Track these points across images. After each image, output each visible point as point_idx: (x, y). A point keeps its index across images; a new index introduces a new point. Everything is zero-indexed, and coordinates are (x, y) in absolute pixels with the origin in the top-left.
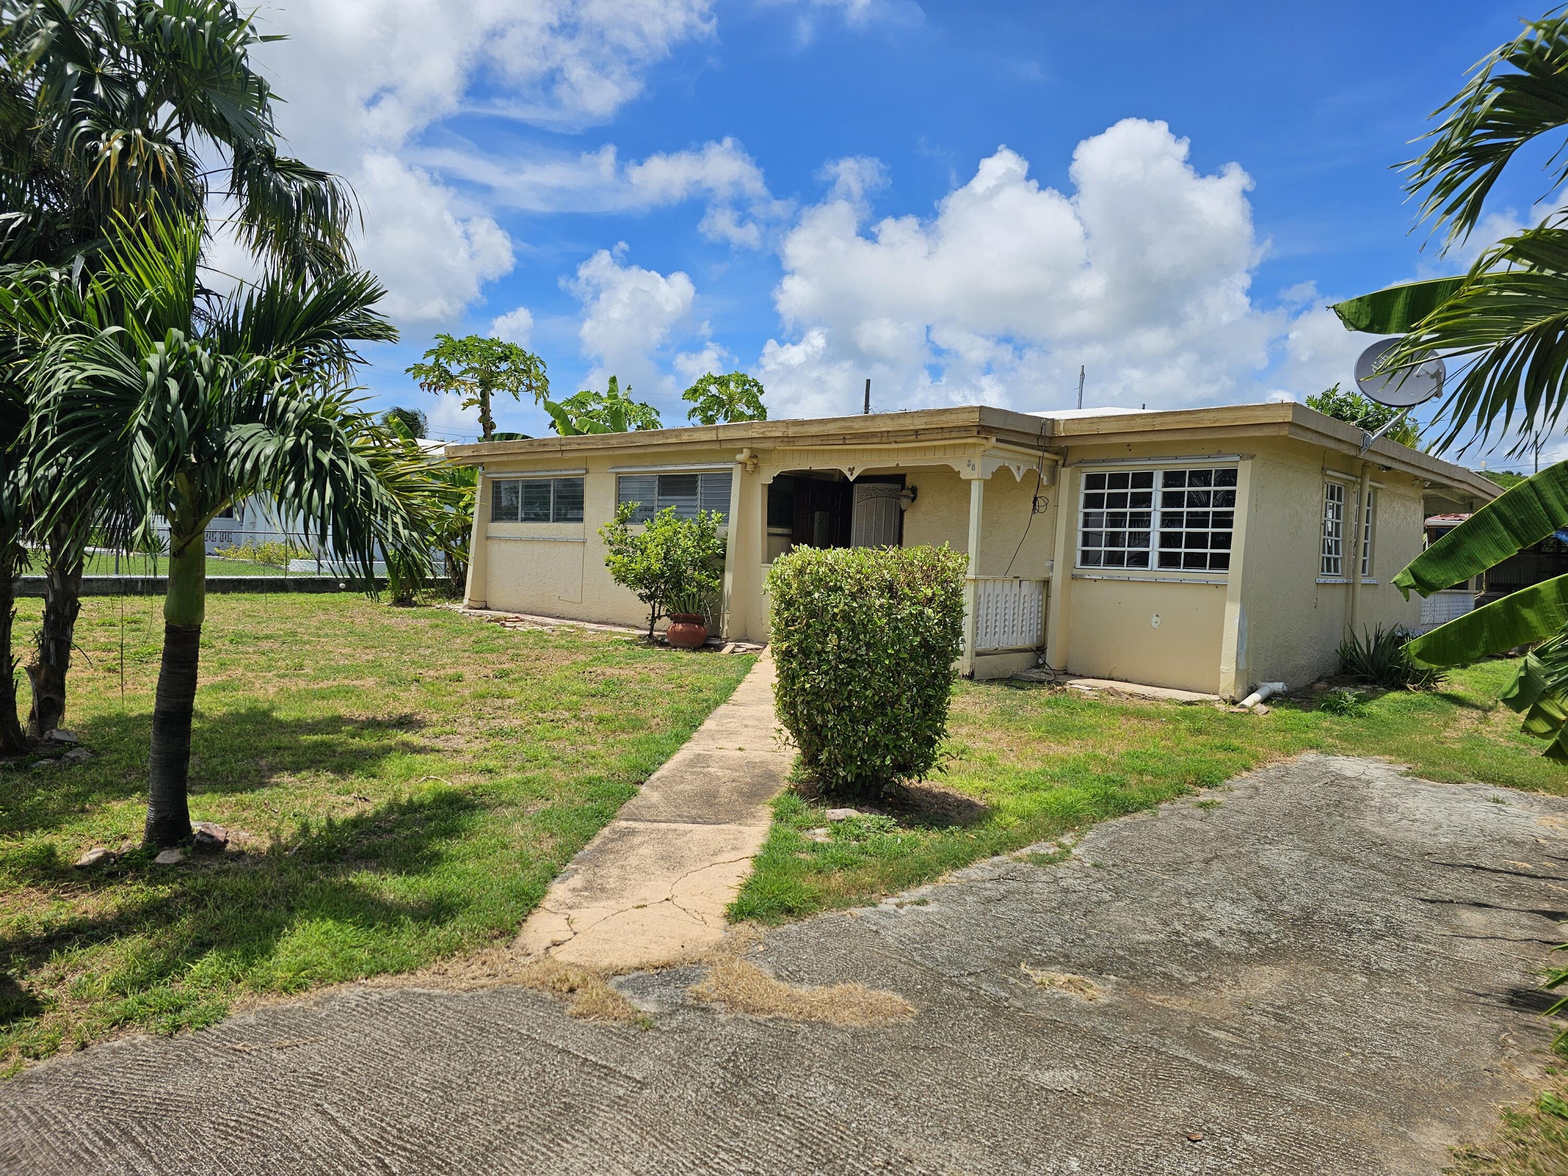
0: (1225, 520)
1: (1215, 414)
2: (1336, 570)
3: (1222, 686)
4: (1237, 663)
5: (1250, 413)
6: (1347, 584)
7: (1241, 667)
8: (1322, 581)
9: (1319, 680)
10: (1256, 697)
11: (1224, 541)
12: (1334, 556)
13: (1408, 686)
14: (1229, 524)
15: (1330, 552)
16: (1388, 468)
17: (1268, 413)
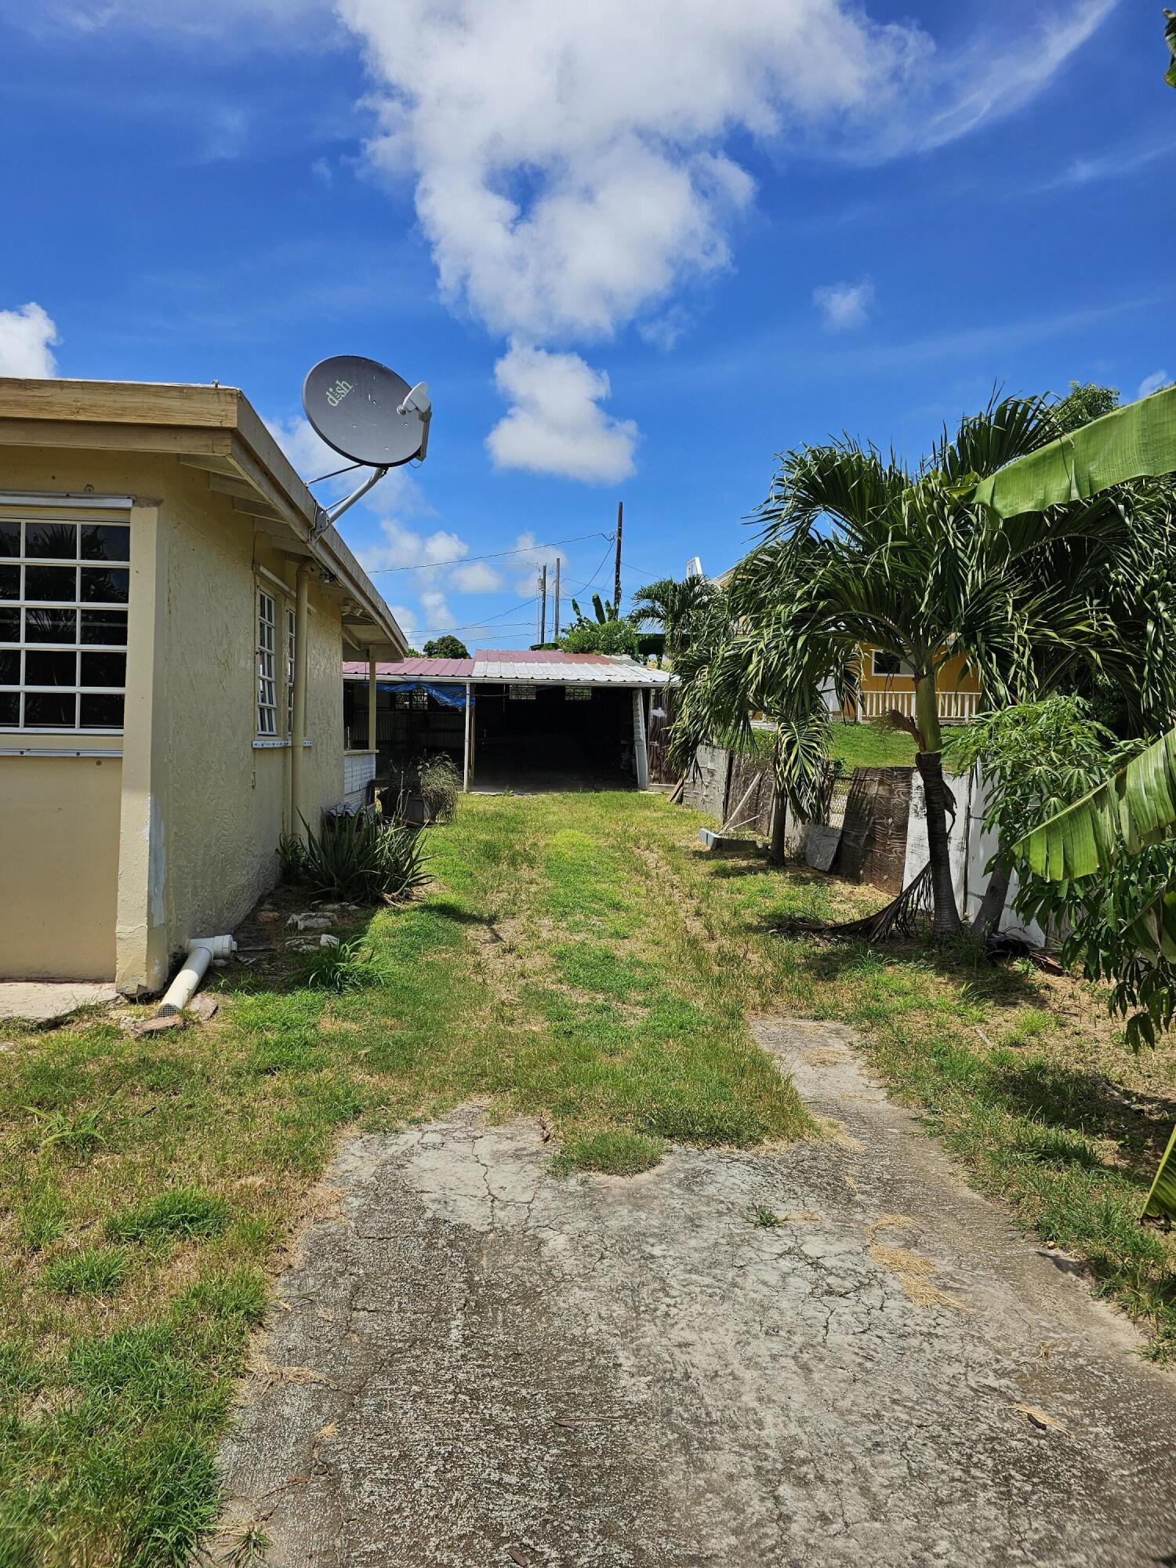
0: (114, 628)
1: (77, 394)
2: (271, 729)
3: (121, 967)
4: (150, 917)
5: (153, 400)
6: (285, 748)
7: (157, 922)
8: (258, 744)
9: (260, 902)
10: (187, 978)
11: (112, 669)
12: (267, 704)
13: (387, 897)
14: (121, 637)
15: (263, 700)
16: (333, 577)
17: (188, 405)
